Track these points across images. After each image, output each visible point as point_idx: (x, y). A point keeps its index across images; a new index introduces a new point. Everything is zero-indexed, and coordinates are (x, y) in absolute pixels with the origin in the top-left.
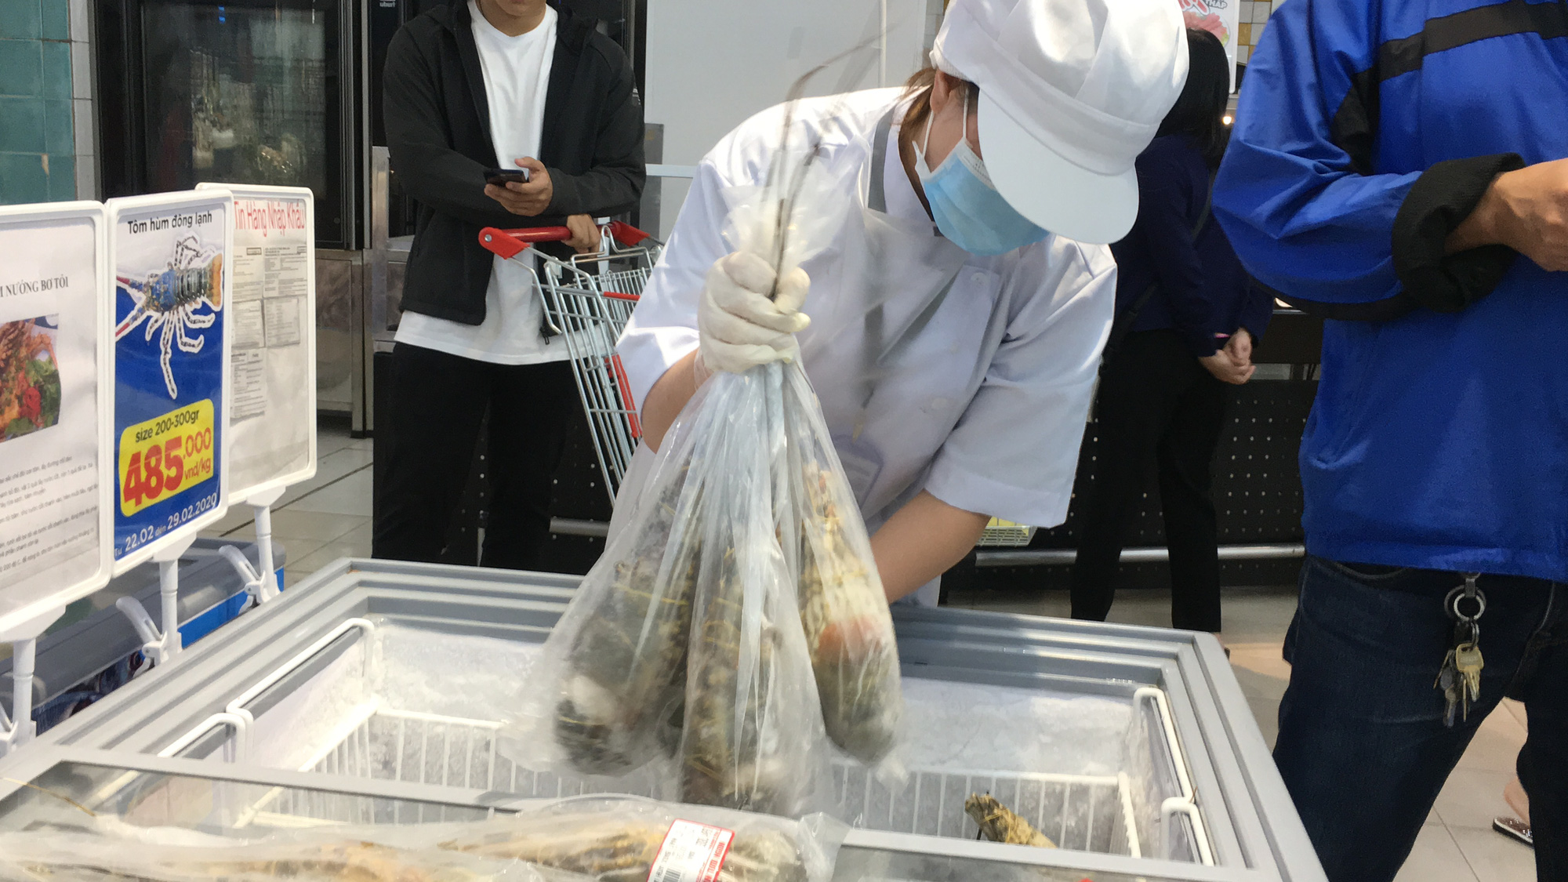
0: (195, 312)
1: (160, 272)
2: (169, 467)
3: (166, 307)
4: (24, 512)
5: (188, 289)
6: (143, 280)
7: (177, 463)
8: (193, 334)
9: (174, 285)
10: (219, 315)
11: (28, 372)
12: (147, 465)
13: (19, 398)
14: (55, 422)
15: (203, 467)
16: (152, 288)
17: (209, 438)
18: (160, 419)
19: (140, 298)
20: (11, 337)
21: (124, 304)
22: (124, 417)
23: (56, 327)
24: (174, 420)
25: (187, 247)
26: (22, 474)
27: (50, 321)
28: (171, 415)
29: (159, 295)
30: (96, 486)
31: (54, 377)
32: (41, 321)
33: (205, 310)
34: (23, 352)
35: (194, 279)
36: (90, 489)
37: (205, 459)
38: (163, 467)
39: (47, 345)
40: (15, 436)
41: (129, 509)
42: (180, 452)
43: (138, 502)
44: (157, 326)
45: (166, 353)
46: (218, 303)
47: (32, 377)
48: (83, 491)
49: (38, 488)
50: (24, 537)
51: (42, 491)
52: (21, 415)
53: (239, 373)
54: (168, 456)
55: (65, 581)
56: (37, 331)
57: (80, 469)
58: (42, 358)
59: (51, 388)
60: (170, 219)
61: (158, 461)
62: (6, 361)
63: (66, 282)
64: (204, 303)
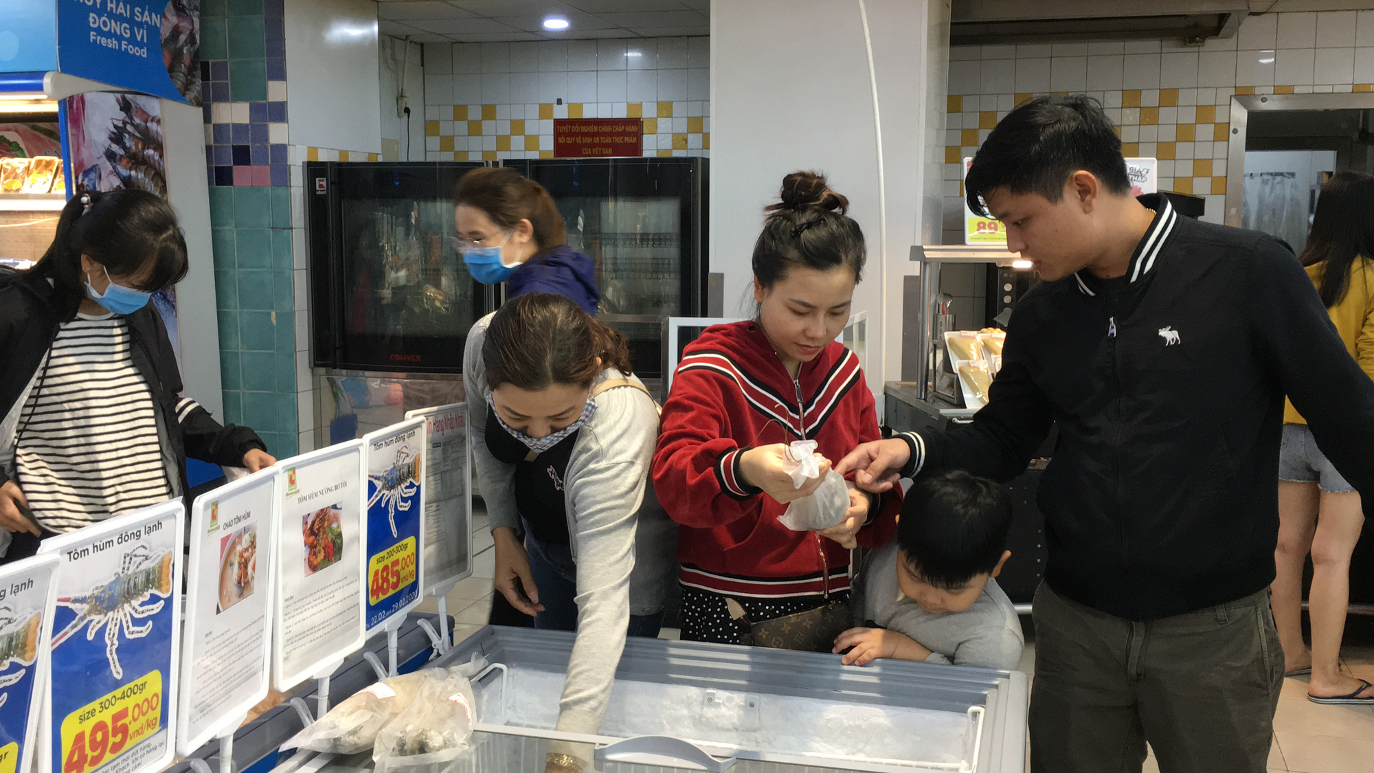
0: (406, 488)
1: (389, 469)
2: (392, 577)
3: (392, 487)
4: (325, 609)
5: (403, 475)
6: (381, 475)
7: (397, 574)
8: (404, 500)
9: (396, 474)
10: (419, 488)
11: (328, 534)
12: (382, 576)
13: (324, 548)
14: (340, 559)
15: (410, 575)
16: (385, 478)
17: (413, 558)
18: (388, 550)
19: (379, 484)
20: (321, 517)
21: (372, 488)
22: (371, 552)
23: (341, 509)
24: (395, 550)
25: (402, 453)
26: (324, 588)
27: (338, 506)
28: (394, 547)
29: (388, 482)
30: (358, 592)
31: (340, 535)
32: (335, 507)
33: (412, 486)
34: (326, 524)
35: (406, 470)
36: (356, 594)
37: (411, 570)
38: (390, 577)
39: (336, 518)
40: (322, 569)
41: (373, 601)
42: (398, 568)
43: (378, 598)
44: (387, 498)
45: (392, 512)
46: (418, 480)
47: (330, 536)
48: (352, 595)
49: (332, 595)
50: (325, 622)
51: (334, 596)
52: (325, 557)
53: (429, 518)
54: (392, 570)
55: (343, 645)
56: (333, 511)
57: (351, 583)
58: (334, 526)
59: (339, 541)
60: (394, 438)
61: (388, 574)
62: (318, 529)
63: (346, 484)
64: (411, 482)
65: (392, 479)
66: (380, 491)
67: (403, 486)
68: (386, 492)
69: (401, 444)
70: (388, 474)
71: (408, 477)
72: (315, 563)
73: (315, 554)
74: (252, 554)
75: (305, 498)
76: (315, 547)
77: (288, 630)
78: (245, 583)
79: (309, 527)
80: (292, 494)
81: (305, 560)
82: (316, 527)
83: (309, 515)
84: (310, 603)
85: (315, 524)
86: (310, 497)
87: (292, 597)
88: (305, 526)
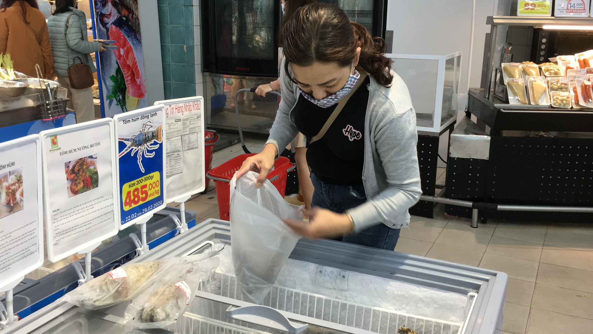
0: (151, 145)
2: (142, 194)
3: (140, 144)
4: (86, 215)
5: (148, 138)
6: (130, 138)
7: (146, 193)
8: (149, 151)
9: (142, 138)
10: (161, 145)
11: (86, 173)
12: (134, 195)
13: (82, 181)
14: (97, 186)
15: (156, 193)
16: (133, 140)
17: (159, 184)
18: (138, 180)
19: (128, 144)
20: (80, 163)
21: (122, 146)
22: (123, 181)
23: (96, 158)
24: (144, 179)
25: (147, 125)
26: (85, 203)
27: (94, 157)
28: (143, 178)
29: (136, 142)
30: (112, 204)
31: (96, 173)
32: (91, 157)
33: (155, 143)
34: (85, 167)
35: (150, 135)
36: (110, 205)
37: (157, 190)
38: (140, 194)
39: (93, 164)
40: (82, 193)
41: (126, 208)
42: (147, 189)
43: (130, 206)
44: (136, 151)
45: (140, 159)
46: (161, 140)
47: (88, 174)
48: (107, 206)
49: (91, 207)
50: (86, 222)
51: (93, 207)
52: (84, 186)
53: (171, 161)
54: (142, 191)
55: (102, 233)
56: (89, 160)
57: (107, 199)
58: (92, 168)
59: (95, 177)
60: (140, 117)
61: (138, 193)
62: (79, 170)
63: (99, 144)
64: (154, 141)
65: (139, 140)
66: (129, 147)
67: (148, 144)
68: (135, 148)
69: (145, 120)
70: (136, 138)
71: (153, 138)
72: (76, 189)
73: (75, 184)
74: (19, 187)
75: (66, 153)
76: (76, 180)
77: (56, 228)
78: (14, 204)
79: (70, 169)
80: (54, 150)
81: (68, 188)
82: (77, 168)
83: (70, 162)
84: (74, 212)
85: (76, 168)
86: (70, 152)
87: (58, 210)
88: (67, 169)
